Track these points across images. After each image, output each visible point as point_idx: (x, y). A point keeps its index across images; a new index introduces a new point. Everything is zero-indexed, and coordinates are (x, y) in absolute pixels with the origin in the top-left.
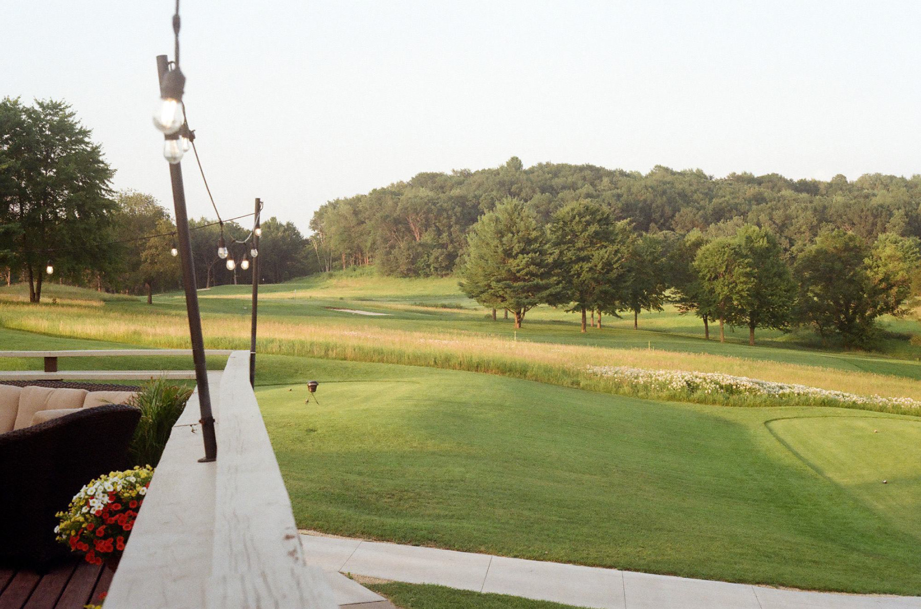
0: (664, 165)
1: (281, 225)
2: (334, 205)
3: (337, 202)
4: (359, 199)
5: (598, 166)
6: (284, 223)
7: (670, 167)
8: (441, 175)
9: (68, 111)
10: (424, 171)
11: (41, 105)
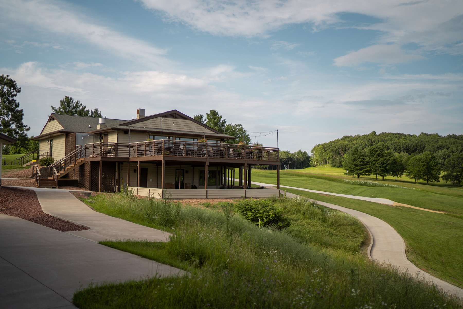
0: (424, 132)
1: (303, 152)
2: (318, 146)
3: (319, 145)
4: (325, 144)
5: (401, 133)
6: (304, 152)
7: (427, 133)
8: (351, 136)
9: (242, 126)
10: (345, 135)
11: (236, 125)
